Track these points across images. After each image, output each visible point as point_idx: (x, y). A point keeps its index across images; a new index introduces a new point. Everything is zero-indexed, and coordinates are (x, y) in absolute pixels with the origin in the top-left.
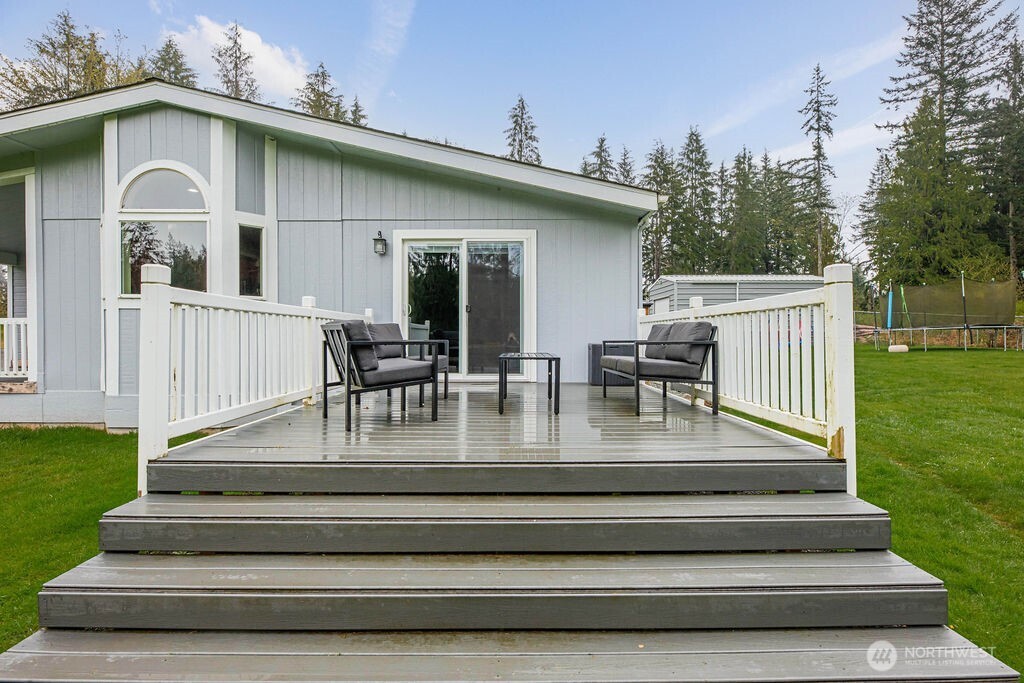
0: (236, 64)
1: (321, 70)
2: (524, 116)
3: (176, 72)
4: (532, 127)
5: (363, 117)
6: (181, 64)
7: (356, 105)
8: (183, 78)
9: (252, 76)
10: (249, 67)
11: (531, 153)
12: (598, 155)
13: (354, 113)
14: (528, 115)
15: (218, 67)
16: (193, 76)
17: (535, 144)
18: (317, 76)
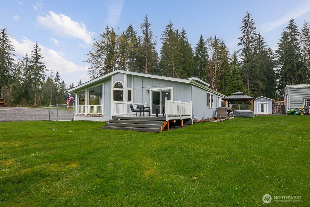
0: (146, 28)
1: (170, 23)
2: (249, 20)
3: (131, 34)
4: (253, 24)
5: (186, 34)
6: (133, 31)
7: (183, 30)
8: (133, 35)
9: (151, 30)
10: (150, 28)
11: (253, 34)
12: (290, 28)
13: (182, 33)
14: (251, 19)
15: (141, 30)
16: (136, 33)
17: (254, 30)
18: (169, 25)
